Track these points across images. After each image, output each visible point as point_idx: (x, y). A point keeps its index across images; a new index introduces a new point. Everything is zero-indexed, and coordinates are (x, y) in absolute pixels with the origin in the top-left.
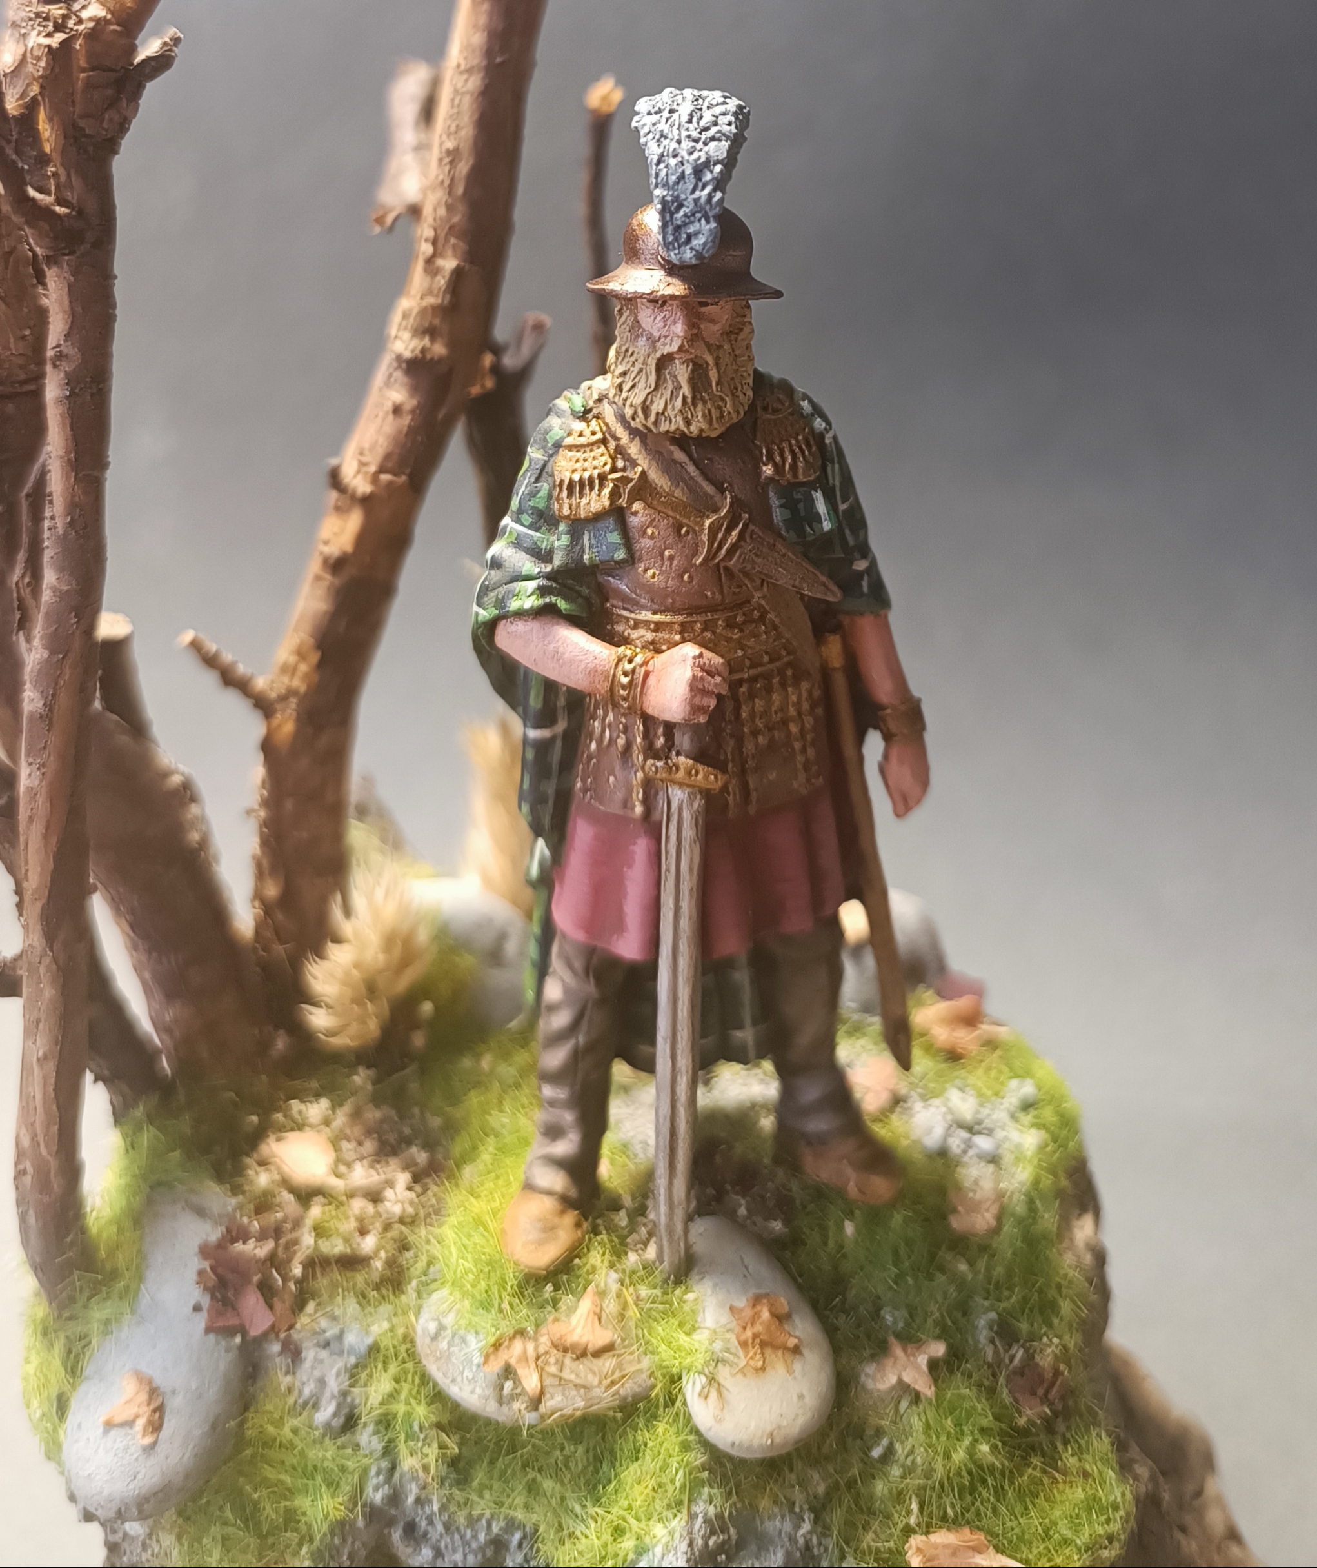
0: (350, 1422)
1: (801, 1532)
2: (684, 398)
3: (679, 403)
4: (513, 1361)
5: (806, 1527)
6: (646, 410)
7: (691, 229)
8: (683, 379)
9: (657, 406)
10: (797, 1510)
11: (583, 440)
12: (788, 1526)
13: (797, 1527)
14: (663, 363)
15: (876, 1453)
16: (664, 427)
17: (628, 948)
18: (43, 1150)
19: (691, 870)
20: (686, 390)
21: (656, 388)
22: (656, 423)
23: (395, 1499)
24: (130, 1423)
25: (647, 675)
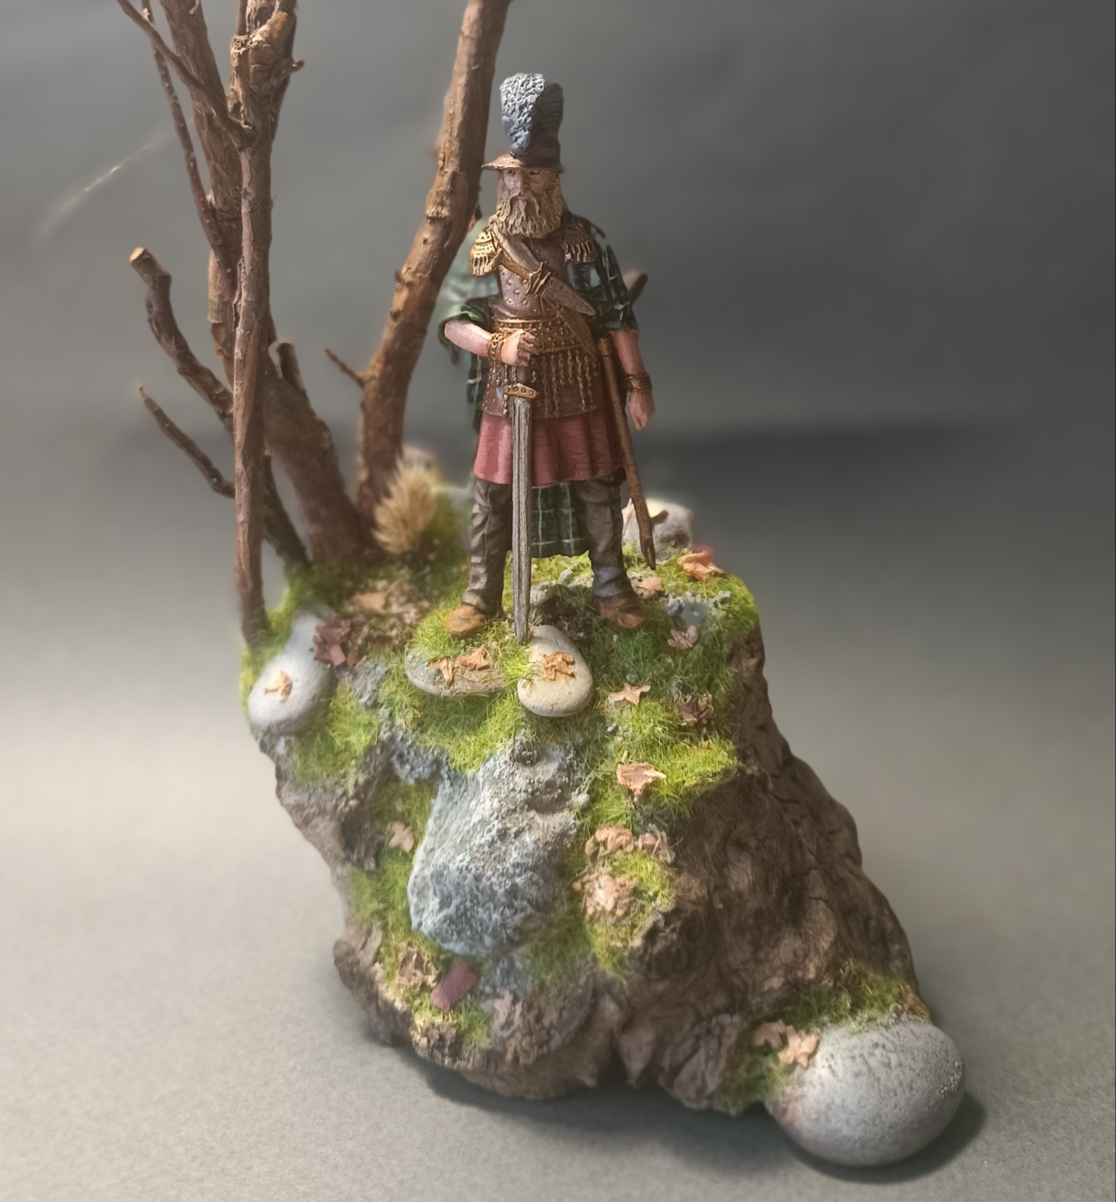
0: (375, 705)
1: (568, 758)
2: (523, 218)
3: (520, 220)
4: (441, 668)
5: (571, 756)
6: (507, 224)
7: (517, 135)
8: (522, 209)
9: (511, 222)
10: (568, 748)
11: (483, 241)
12: (562, 754)
13: (567, 755)
14: (513, 201)
15: (610, 729)
16: (514, 232)
17: (499, 478)
18: (244, 567)
19: (524, 439)
20: (523, 214)
21: (511, 214)
22: (511, 230)
23: (392, 739)
24: (275, 690)
25: (503, 344)
